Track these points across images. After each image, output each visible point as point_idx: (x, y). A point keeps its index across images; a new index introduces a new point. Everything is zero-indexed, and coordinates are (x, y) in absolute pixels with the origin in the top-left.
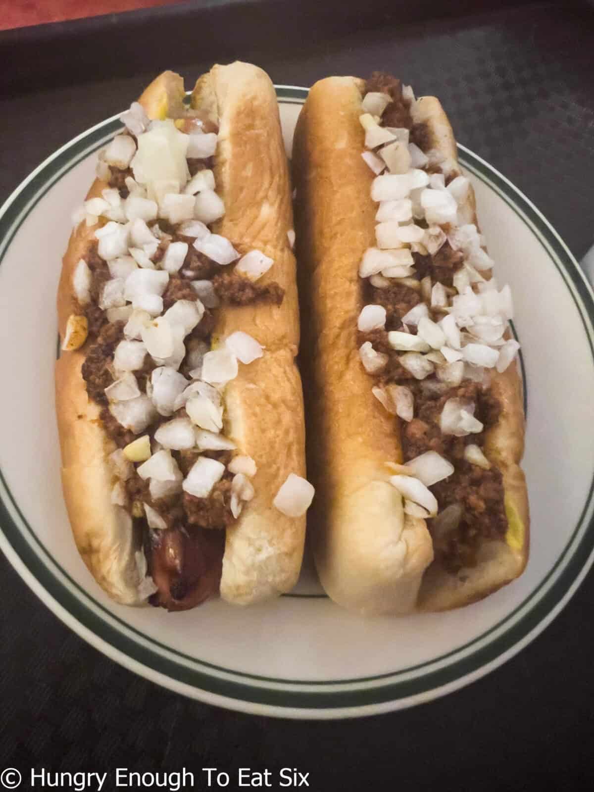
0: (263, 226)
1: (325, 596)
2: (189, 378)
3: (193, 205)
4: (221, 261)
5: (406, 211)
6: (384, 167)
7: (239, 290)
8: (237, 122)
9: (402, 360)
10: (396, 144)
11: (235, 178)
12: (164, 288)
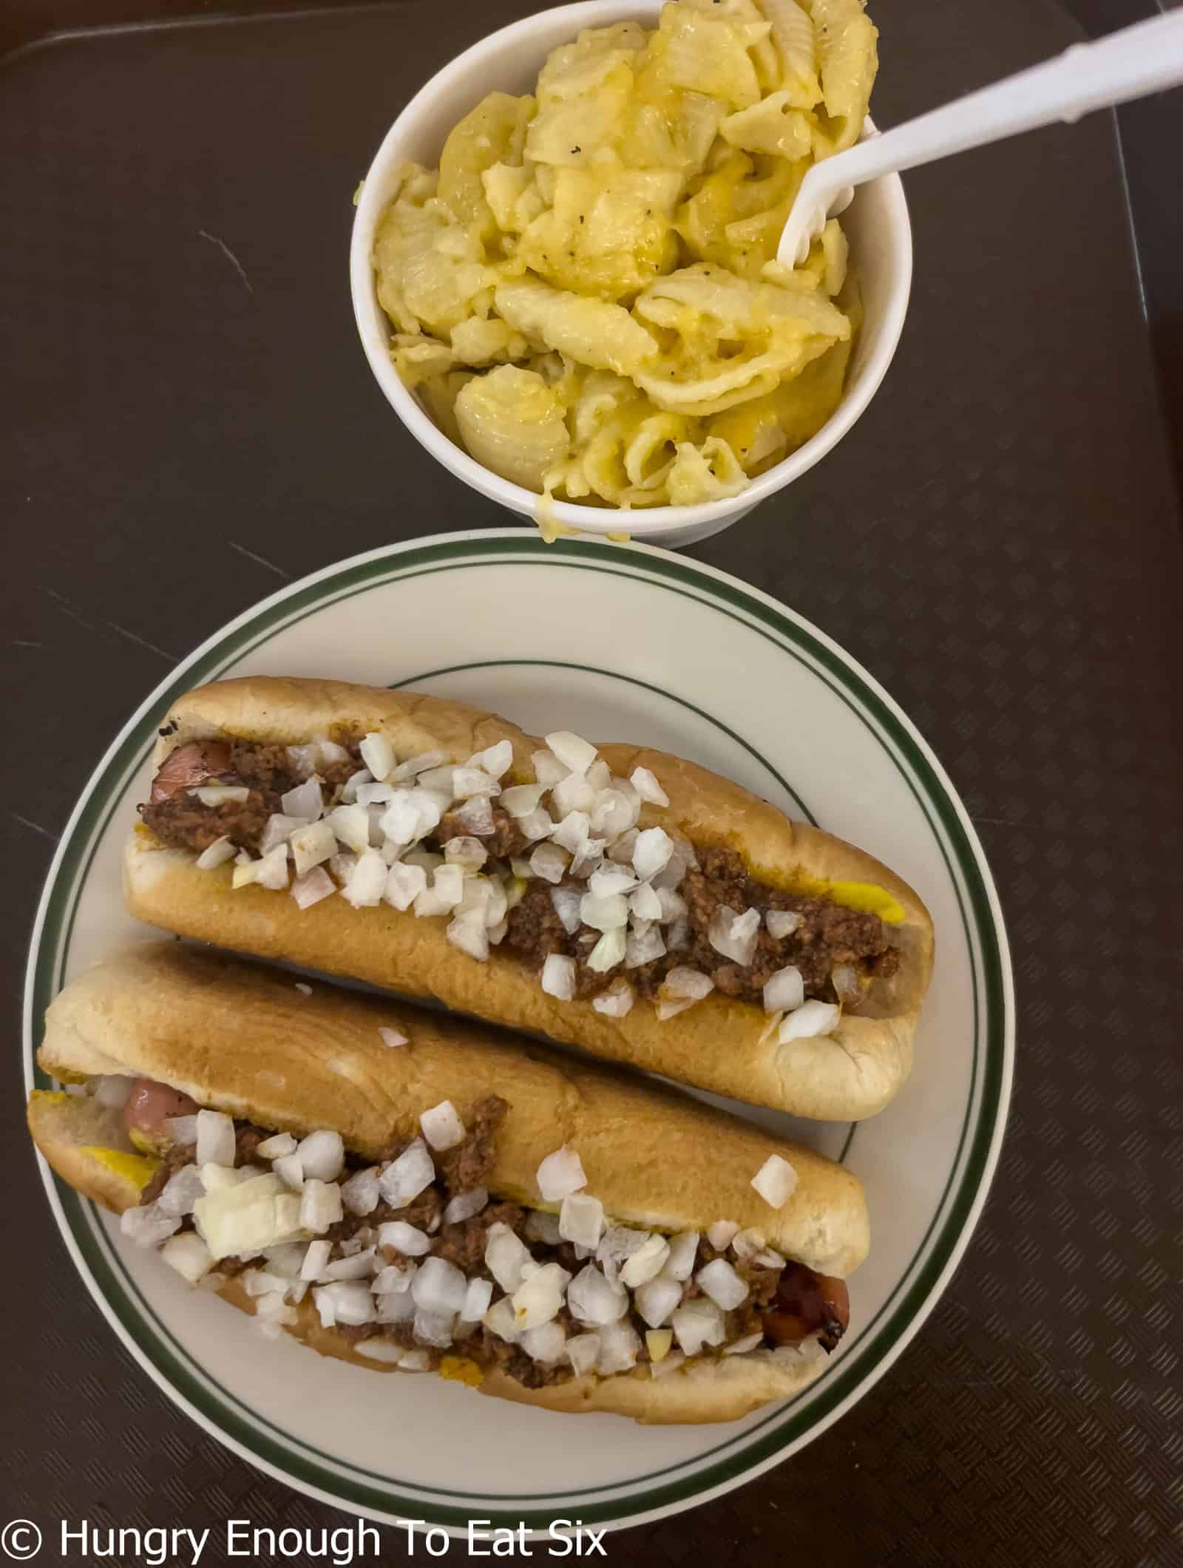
0: (375, 1083)
1: (854, 1125)
2: (586, 1261)
3: (321, 1183)
4: (430, 1177)
5: (413, 874)
6: (322, 870)
7: (482, 1163)
8: (188, 1070)
9: (630, 965)
10: (295, 848)
11: (285, 1102)
12: (454, 1268)
